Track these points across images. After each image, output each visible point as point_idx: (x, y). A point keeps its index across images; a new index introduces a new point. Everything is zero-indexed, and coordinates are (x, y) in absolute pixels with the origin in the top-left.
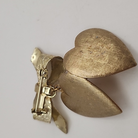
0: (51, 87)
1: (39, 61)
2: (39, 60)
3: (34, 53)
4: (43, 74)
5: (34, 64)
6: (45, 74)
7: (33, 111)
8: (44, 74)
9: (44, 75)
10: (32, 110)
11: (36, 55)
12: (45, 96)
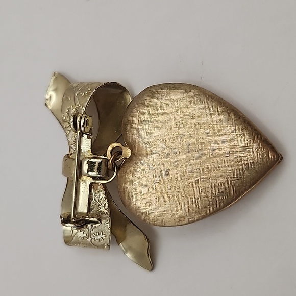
0: (103, 157)
1: (67, 98)
2: (65, 96)
3: (51, 89)
4: (82, 124)
5: (53, 113)
6: (87, 125)
7: (66, 220)
8: (84, 123)
9: (83, 126)
10: (61, 217)
11: (56, 90)
12: (89, 181)
